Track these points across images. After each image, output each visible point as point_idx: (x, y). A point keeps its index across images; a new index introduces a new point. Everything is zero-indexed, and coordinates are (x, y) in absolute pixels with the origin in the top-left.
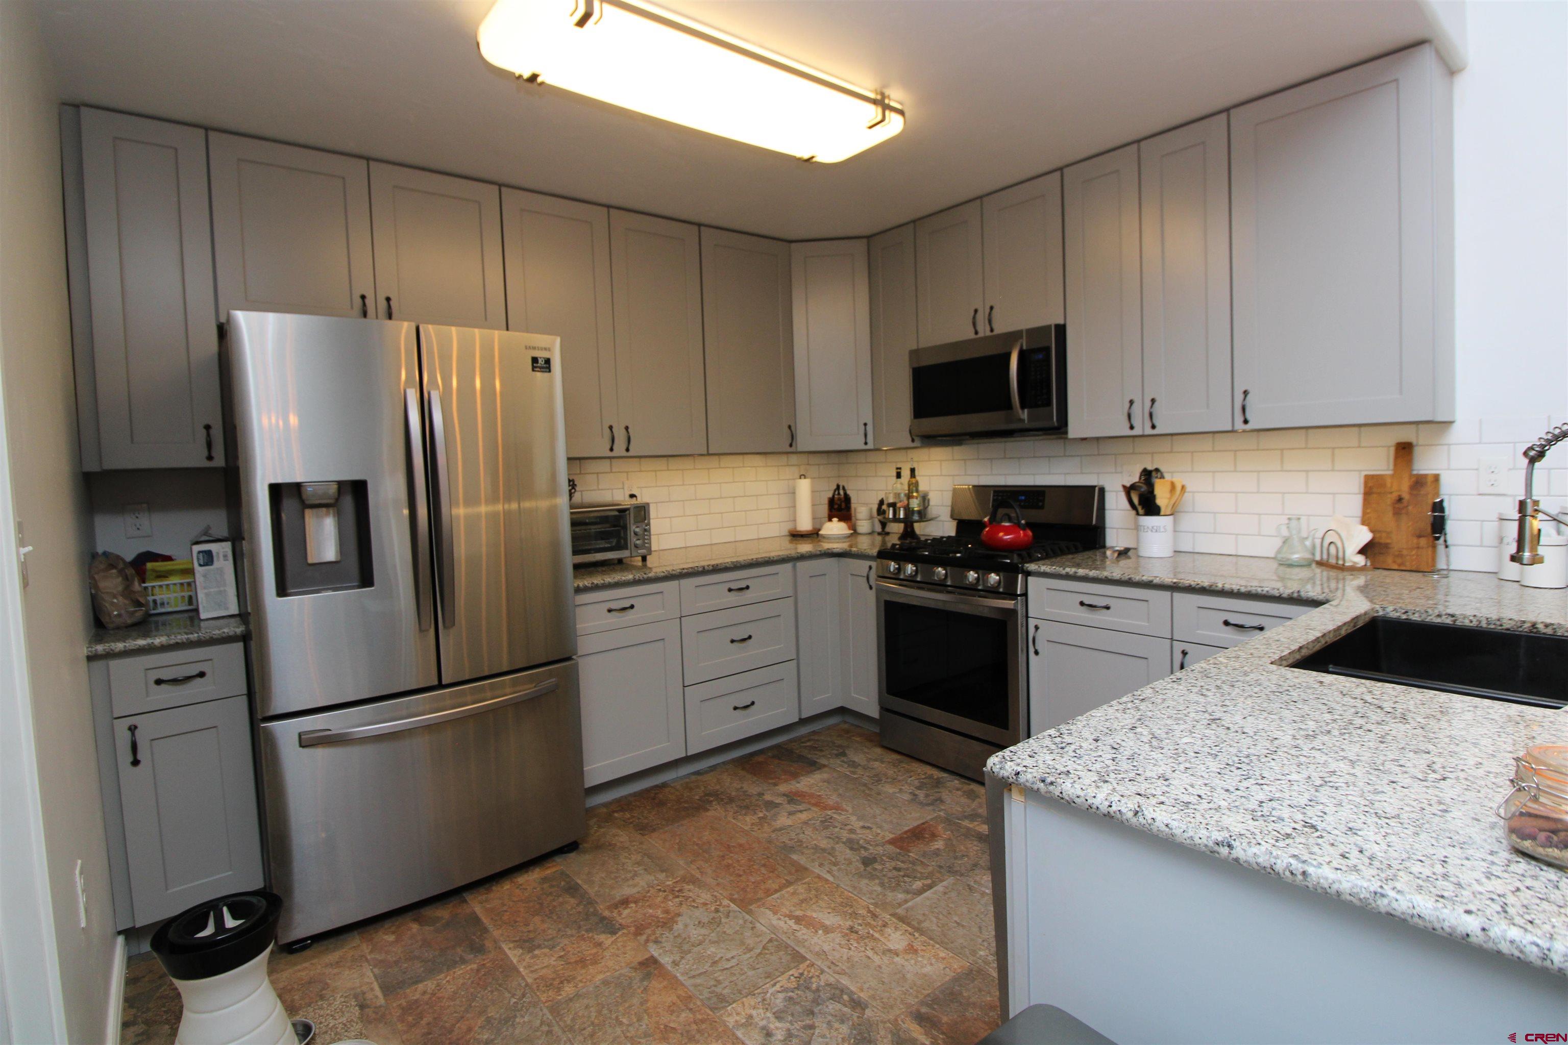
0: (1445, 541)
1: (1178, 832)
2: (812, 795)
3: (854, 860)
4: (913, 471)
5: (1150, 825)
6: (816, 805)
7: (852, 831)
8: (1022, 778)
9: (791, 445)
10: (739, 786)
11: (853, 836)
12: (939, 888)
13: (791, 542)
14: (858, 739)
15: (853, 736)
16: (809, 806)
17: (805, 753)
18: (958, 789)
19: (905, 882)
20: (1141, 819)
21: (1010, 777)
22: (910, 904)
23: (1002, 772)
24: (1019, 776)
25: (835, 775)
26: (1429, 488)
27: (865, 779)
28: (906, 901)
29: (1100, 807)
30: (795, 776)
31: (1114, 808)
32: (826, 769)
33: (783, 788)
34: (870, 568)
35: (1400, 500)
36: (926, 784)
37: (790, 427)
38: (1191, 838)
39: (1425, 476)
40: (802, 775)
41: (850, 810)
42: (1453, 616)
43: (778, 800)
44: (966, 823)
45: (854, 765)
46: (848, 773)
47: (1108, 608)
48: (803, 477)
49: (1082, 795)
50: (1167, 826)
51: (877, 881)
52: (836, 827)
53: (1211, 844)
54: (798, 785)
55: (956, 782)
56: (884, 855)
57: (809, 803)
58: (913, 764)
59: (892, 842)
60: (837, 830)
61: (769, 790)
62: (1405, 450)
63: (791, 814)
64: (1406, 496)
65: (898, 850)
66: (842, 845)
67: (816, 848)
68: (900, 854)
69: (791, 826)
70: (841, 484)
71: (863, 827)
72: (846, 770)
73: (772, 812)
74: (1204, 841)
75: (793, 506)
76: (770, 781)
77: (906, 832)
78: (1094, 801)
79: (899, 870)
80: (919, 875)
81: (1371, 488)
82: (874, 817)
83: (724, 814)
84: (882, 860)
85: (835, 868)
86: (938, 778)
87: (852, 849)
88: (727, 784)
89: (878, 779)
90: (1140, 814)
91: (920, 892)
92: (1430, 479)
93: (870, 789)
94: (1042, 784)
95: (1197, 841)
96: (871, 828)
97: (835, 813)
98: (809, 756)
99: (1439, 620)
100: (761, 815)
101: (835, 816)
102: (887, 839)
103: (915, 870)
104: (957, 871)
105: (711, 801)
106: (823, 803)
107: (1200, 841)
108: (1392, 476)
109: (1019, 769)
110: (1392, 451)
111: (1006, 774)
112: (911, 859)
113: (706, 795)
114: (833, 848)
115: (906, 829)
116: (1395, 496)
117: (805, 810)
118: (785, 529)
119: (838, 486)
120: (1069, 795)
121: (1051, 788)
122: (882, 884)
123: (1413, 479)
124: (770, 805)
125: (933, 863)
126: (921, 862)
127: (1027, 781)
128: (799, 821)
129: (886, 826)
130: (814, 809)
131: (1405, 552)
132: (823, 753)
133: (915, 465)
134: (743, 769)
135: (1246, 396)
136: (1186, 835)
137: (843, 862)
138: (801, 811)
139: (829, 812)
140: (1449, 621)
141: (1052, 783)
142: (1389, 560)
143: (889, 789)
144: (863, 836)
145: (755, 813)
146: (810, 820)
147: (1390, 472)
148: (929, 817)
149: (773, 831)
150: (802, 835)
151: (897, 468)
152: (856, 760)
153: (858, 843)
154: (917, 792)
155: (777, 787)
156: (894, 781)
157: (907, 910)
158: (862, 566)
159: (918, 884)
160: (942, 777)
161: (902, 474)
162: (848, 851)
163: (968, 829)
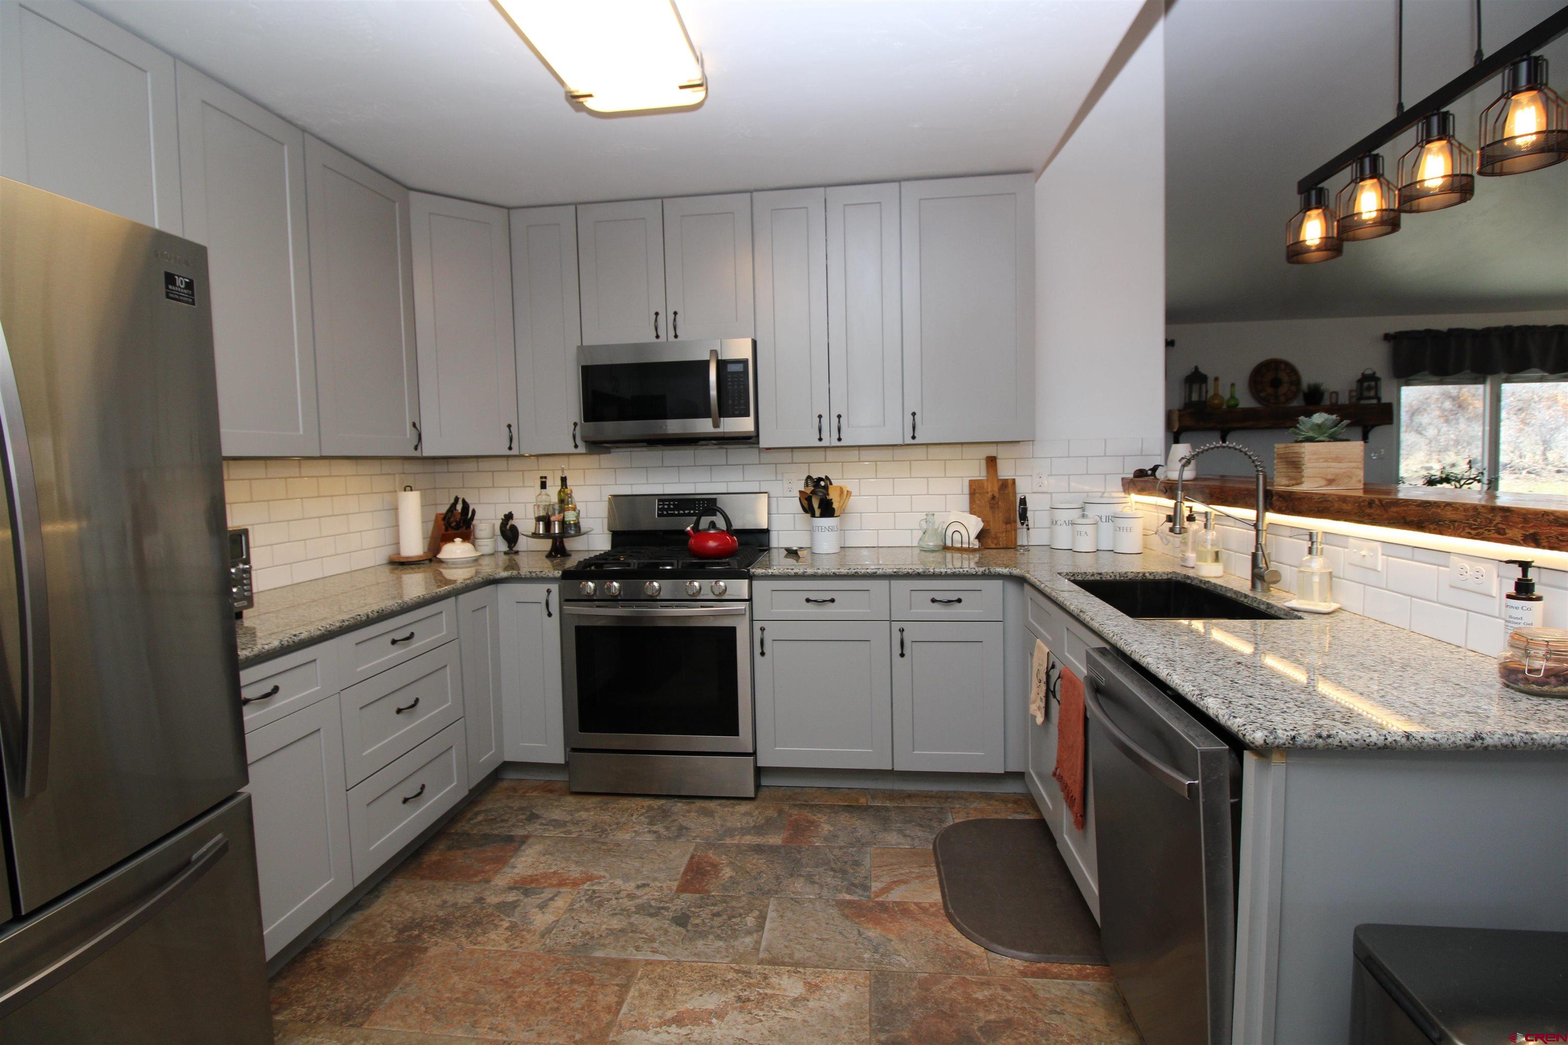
0: (1027, 525)
1: (1443, 741)
2: (545, 876)
3: (666, 926)
4: (564, 480)
5: (1421, 743)
6: (562, 884)
7: (631, 896)
8: (1299, 740)
9: (416, 448)
10: (438, 902)
11: (639, 901)
12: (771, 914)
13: (392, 571)
14: (535, 794)
15: (526, 792)
16: (555, 890)
17: (486, 829)
18: (689, 812)
19: (737, 924)
20: (1413, 741)
21: (1287, 743)
22: (764, 943)
23: (1277, 741)
24: (1296, 739)
25: (548, 842)
26: (1010, 489)
27: (588, 835)
28: (758, 942)
29: (1378, 742)
30: (501, 861)
31: (1390, 739)
32: (530, 840)
33: (501, 880)
34: (549, 591)
35: (993, 498)
36: (654, 817)
37: (414, 425)
38: (1454, 742)
39: (1007, 480)
40: (511, 857)
41: (607, 875)
42: (1100, 574)
43: (511, 897)
44: (728, 841)
45: (557, 824)
46: (562, 835)
47: (833, 601)
48: (409, 488)
49: (1359, 737)
50: (1434, 739)
51: (711, 937)
52: (611, 899)
53: (1469, 741)
54: (516, 871)
55: (679, 804)
56: (689, 906)
57: (551, 885)
58: (621, 801)
59: (682, 889)
60: (614, 902)
61: (486, 889)
62: (992, 462)
63: (542, 907)
64: (996, 495)
65: (698, 895)
66: (637, 916)
67: (611, 932)
68: (702, 898)
69: (558, 921)
70: (461, 497)
71: (638, 887)
72: (558, 833)
73: (516, 914)
74: (1464, 741)
75: (396, 526)
76: (476, 879)
77: (685, 873)
78: (1371, 739)
79: (717, 914)
80: (742, 911)
81: (974, 490)
82: (638, 871)
83: (453, 944)
84: (694, 913)
85: (656, 945)
86: (659, 808)
87: (651, 915)
88: (419, 905)
89: (600, 829)
90: (1411, 737)
91: (761, 927)
92: (1010, 483)
93: (604, 843)
94: (1321, 740)
95: (1459, 742)
96: (648, 885)
97: (593, 885)
98: (496, 832)
99: (1093, 578)
100: (506, 924)
101: (595, 888)
102: (675, 888)
103: (733, 908)
104: (769, 891)
105: (419, 936)
106: (567, 879)
107: (1461, 743)
108: (987, 480)
109: (1293, 733)
110: (983, 463)
111: (1282, 741)
112: (718, 899)
113: (401, 931)
114: (631, 924)
115: (682, 870)
116: (990, 495)
117: (556, 896)
118: (382, 555)
119: (457, 499)
120: (1348, 741)
121: (1330, 740)
122: (719, 937)
123: (1001, 483)
124: (506, 908)
125: (742, 893)
126: (729, 896)
127: (1305, 741)
128: (561, 912)
129: (662, 876)
130: (563, 890)
131: (999, 535)
132: (510, 823)
133: (566, 474)
134: (423, 878)
135: (914, 416)
136: (1450, 741)
137: (657, 933)
138: (552, 899)
139: (586, 886)
140: (1098, 578)
141: (1329, 736)
142: (989, 541)
143: (624, 836)
144: (647, 896)
145: (496, 926)
146: (572, 904)
147: (985, 478)
148: (691, 849)
149: (543, 936)
150: (581, 926)
151: (542, 478)
152: (556, 817)
153: (651, 906)
154: (654, 828)
155: (492, 883)
156: (620, 826)
157: (767, 950)
158: (538, 591)
159: (750, 921)
160: (662, 804)
161: (548, 484)
162: (650, 920)
163: (738, 846)
